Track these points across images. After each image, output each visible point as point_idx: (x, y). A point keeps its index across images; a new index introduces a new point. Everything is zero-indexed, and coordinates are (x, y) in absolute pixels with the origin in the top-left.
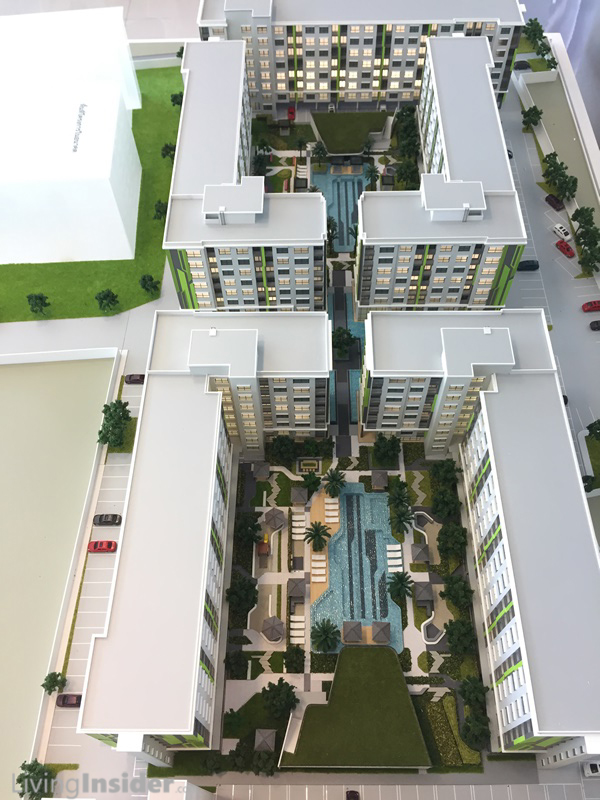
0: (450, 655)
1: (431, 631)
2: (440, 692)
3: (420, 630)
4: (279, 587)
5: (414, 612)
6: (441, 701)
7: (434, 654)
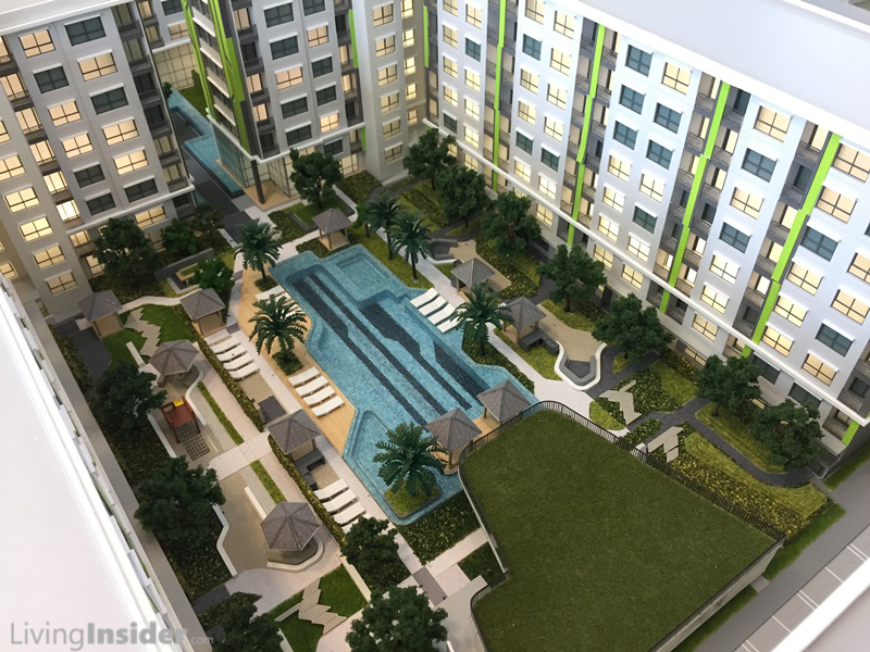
0: (634, 383)
1: (578, 370)
2: (668, 440)
3: (557, 378)
4: (257, 467)
5: (529, 362)
6: (681, 451)
7: (611, 395)
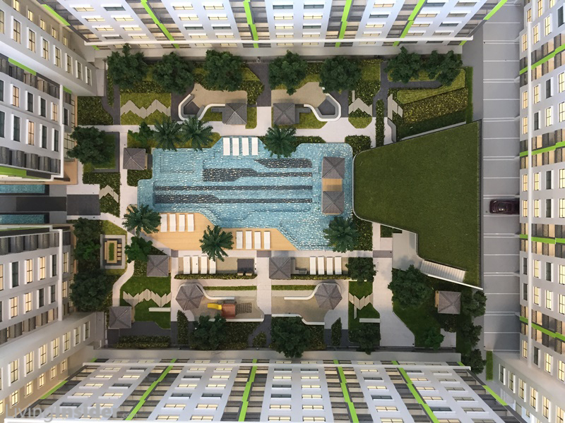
0: (353, 92)
1: (327, 110)
2: (392, 107)
3: (324, 123)
4: (274, 288)
5: (305, 128)
6: (402, 106)
7: (352, 108)
